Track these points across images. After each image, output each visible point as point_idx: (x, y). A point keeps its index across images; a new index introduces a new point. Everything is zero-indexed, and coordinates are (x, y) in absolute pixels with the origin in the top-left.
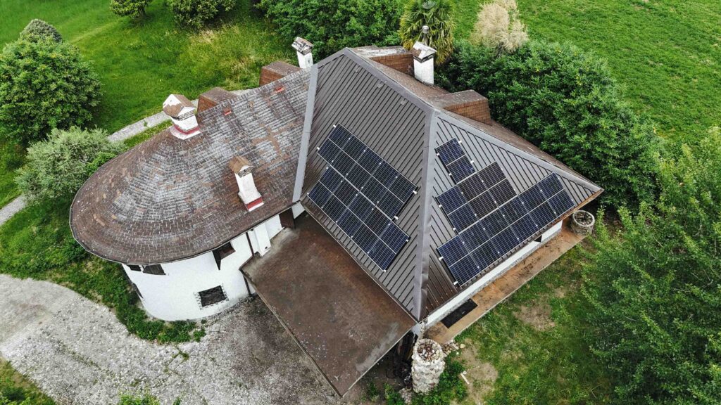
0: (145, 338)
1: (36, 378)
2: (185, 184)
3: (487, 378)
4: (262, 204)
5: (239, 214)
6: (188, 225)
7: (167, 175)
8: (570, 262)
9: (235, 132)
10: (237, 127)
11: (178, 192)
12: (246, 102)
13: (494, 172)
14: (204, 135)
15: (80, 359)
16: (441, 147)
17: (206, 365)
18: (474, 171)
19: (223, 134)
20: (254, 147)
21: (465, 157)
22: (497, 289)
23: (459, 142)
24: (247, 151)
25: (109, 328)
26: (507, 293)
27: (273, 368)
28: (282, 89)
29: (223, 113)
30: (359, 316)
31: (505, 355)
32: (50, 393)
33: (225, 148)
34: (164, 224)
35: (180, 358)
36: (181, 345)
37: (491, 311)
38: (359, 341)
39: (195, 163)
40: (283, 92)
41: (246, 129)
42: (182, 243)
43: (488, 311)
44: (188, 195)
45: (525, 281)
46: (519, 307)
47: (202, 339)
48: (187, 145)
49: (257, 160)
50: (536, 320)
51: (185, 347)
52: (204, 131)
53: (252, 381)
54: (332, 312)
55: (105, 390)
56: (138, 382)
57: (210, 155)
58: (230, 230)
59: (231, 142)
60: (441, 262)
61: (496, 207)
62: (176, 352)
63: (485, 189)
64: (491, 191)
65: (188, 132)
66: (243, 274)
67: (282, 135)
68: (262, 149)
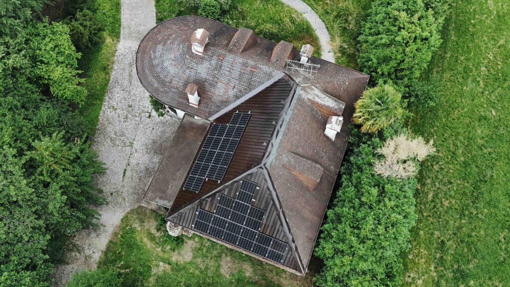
2: (177, 70)
3: (186, 257)
4: (197, 107)
5: (185, 101)
6: (164, 86)
7: (176, 59)
9: (216, 69)
10: (219, 67)
11: (172, 70)
12: (233, 60)
14: (202, 58)
16: (246, 181)
17: (150, 127)
18: (250, 204)
19: (210, 65)
20: (217, 83)
21: (252, 196)
23: (258, 188)
24: (213, 81)
27: (160, 156)
28: (255, 70)
29: (219, 56)
31: (199, 260)
32: (112, 77)
33: (205, 71)
34: (158, 76)
35: (147, 115)
36: (153, 110)
38: (169, 192)
39: (188, 65)
40: (255, 72)
41: (221, 72)
42: (157, 89)
44: (174, 75)
46: (228, 255)
47: (161, 117)
48: (193, 56)
49: (213, 89)
50: (225, 267)
51: (154, 113)
52: (204, 56)
53: (151, 152)
54: (179, 170)
55: (122, 97)
56: (131, 106)
57: (197, 68)
59: (210, 71)
60: (196, 214)
61: (242, 224)
62: (150, 111)
63: (246, 214)
64: (248, 218)
65: (197, 51)
66: (184, 116)
67: (233, 89)
68: (219, 86)
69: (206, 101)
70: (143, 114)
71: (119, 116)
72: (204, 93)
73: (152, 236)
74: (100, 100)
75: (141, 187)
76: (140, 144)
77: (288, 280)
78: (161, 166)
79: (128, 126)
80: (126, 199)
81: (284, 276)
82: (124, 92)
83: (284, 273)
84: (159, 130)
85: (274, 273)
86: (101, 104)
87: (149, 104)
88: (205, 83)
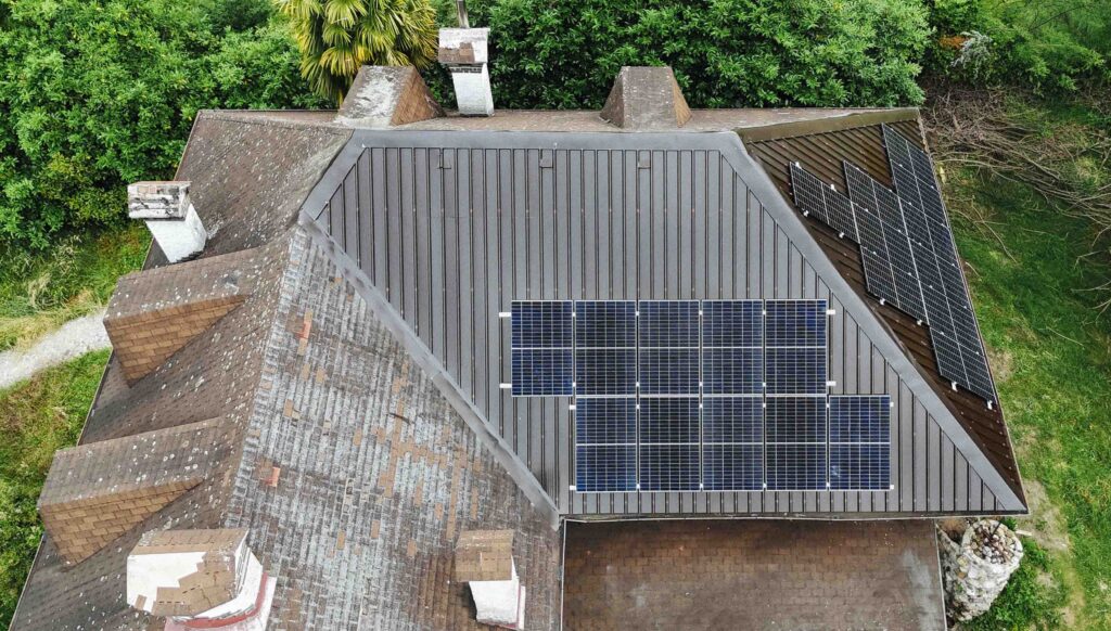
9: (334, 502)
10: (323, 489)
12: (278, 417)
14: (289, 574)
19: (319, 531)
20: (397, 497)
24: (394, 517)
28: (308, 324)
29: (265, 485)
30: (838, 601)
33: (354, 556)
40: (315, 327)
41: (342, 476)
49: (429, 517)
52: (277, 564)
57: (349, 603)
59: (349, 532)
67: (407, 421)
68: (411, 486)
88: (411, 554)
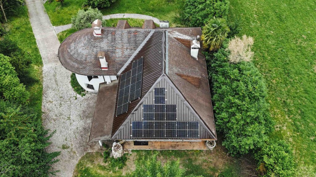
0: (72, 86)
1: (44, 79)
2: (87, 51)
3: (132, 169)
4: (107, 69)
5: (99, 68)
6: (82, 64)
7: (85, 45)
8: (193, 154)
9: (112, 42)
10: (114, 40)
11: (85, 52)
12: (121, 33)
13: (173, 108)
14: (102, 38)
15: (56, 81)
16: (157, 89)
17: (78, 105)
18: (164, 103)
19: (108, 40)
20: (115, 50)
21: (164, 97)
22: (160, 144)
23: (166, 90)
24: (112, 50)
25: (68, 77)
26: (161, 148)
28: (136, 34)
29: (112, 33)
32: (44, 86)
33: (106, 45)
34: (76, 60)
35: (74, 98)
36: (78, 95)
37: (151, 150)
38: (105, 130)
39: (94, 46)
40: (137, 35)
41: (116, 42)
43: (150, 150)
44: (87, 55)
45: (171, 149)
46: (161, 155)
47: (84, 97)
48: (96, 39)
49: (114, 55)
51: (78, 96)
52: (102, 36)
53: (84, 118)
54: (107, 115)
55: (54, 94)
56: (62, 97)
57: (100, 45)
58: (93, 72)
59: (109, 44)
60: (131, 126)
61: (164, 120)
62: (75, 96)
63: (164, 112)
64: (166, 114)
65: (97, 34)
66: (99, 86)
67: (127, 50)
68: (117, 51)
69: (112, 63)
70: (71, 99)
71: (55, 105)
72: (109, 59)
73: (103, 167)
74: (39, 100)
75: (84, 141)
76: (75, 116)
77: (206, 156)
78: (94, 118)
79: (63, 108)
80: (76, 152)
81: (202, 154)
82: (55, 91)
83: (202, 152)
84: (85, 104)
85: (195, 155)
86: (41, 102)
87: (74, 92)
88: (108, 53)
